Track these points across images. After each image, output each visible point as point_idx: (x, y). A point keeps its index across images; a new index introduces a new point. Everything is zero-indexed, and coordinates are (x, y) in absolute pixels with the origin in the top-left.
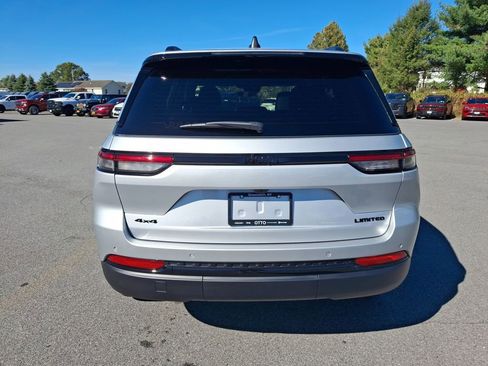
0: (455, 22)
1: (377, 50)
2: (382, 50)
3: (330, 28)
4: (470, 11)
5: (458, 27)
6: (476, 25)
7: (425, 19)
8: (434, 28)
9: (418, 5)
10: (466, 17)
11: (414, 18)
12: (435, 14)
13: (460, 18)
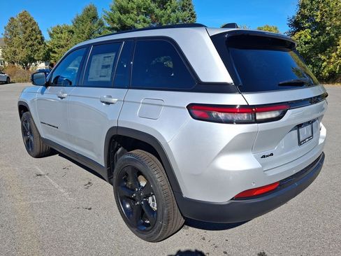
0: (114, 22)
1: (59, 35)
2: (63, 36)
3: (24, 15)
4: (121, 16)
5: (115, 25)
6: (125, 26)
7: (95, 18)
8: (101, 24)
9: (89, 7)
10: (119, 19)
11: (88, 16)
12: (101, 15)
13: (116, 20)
